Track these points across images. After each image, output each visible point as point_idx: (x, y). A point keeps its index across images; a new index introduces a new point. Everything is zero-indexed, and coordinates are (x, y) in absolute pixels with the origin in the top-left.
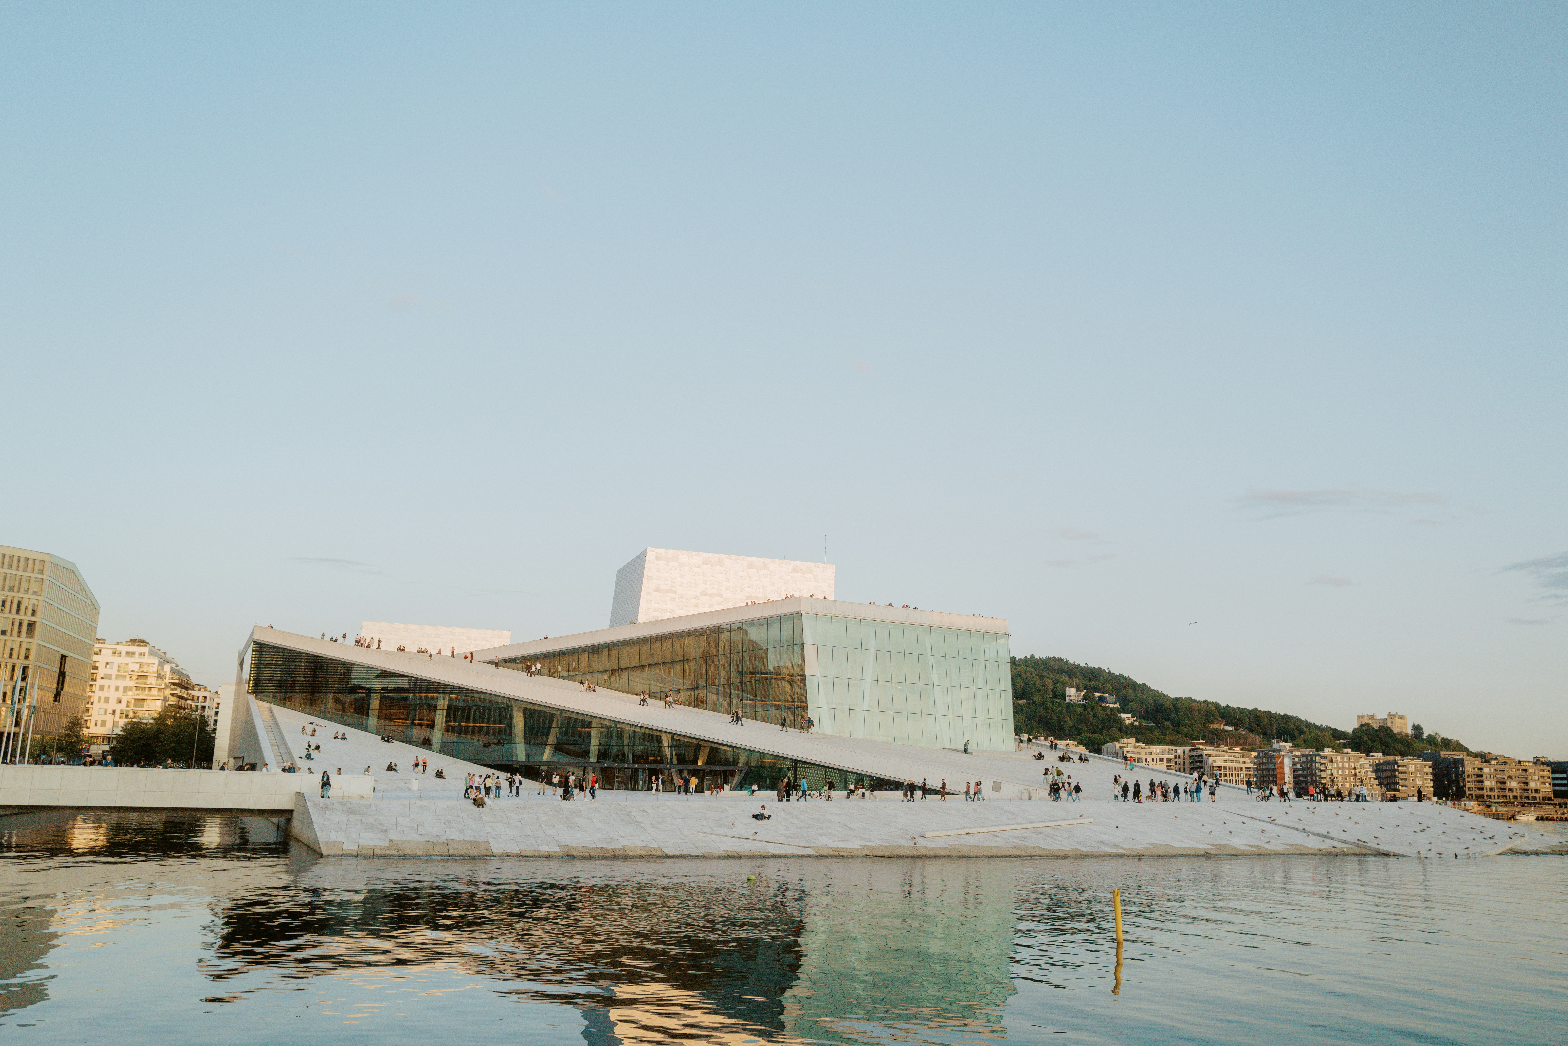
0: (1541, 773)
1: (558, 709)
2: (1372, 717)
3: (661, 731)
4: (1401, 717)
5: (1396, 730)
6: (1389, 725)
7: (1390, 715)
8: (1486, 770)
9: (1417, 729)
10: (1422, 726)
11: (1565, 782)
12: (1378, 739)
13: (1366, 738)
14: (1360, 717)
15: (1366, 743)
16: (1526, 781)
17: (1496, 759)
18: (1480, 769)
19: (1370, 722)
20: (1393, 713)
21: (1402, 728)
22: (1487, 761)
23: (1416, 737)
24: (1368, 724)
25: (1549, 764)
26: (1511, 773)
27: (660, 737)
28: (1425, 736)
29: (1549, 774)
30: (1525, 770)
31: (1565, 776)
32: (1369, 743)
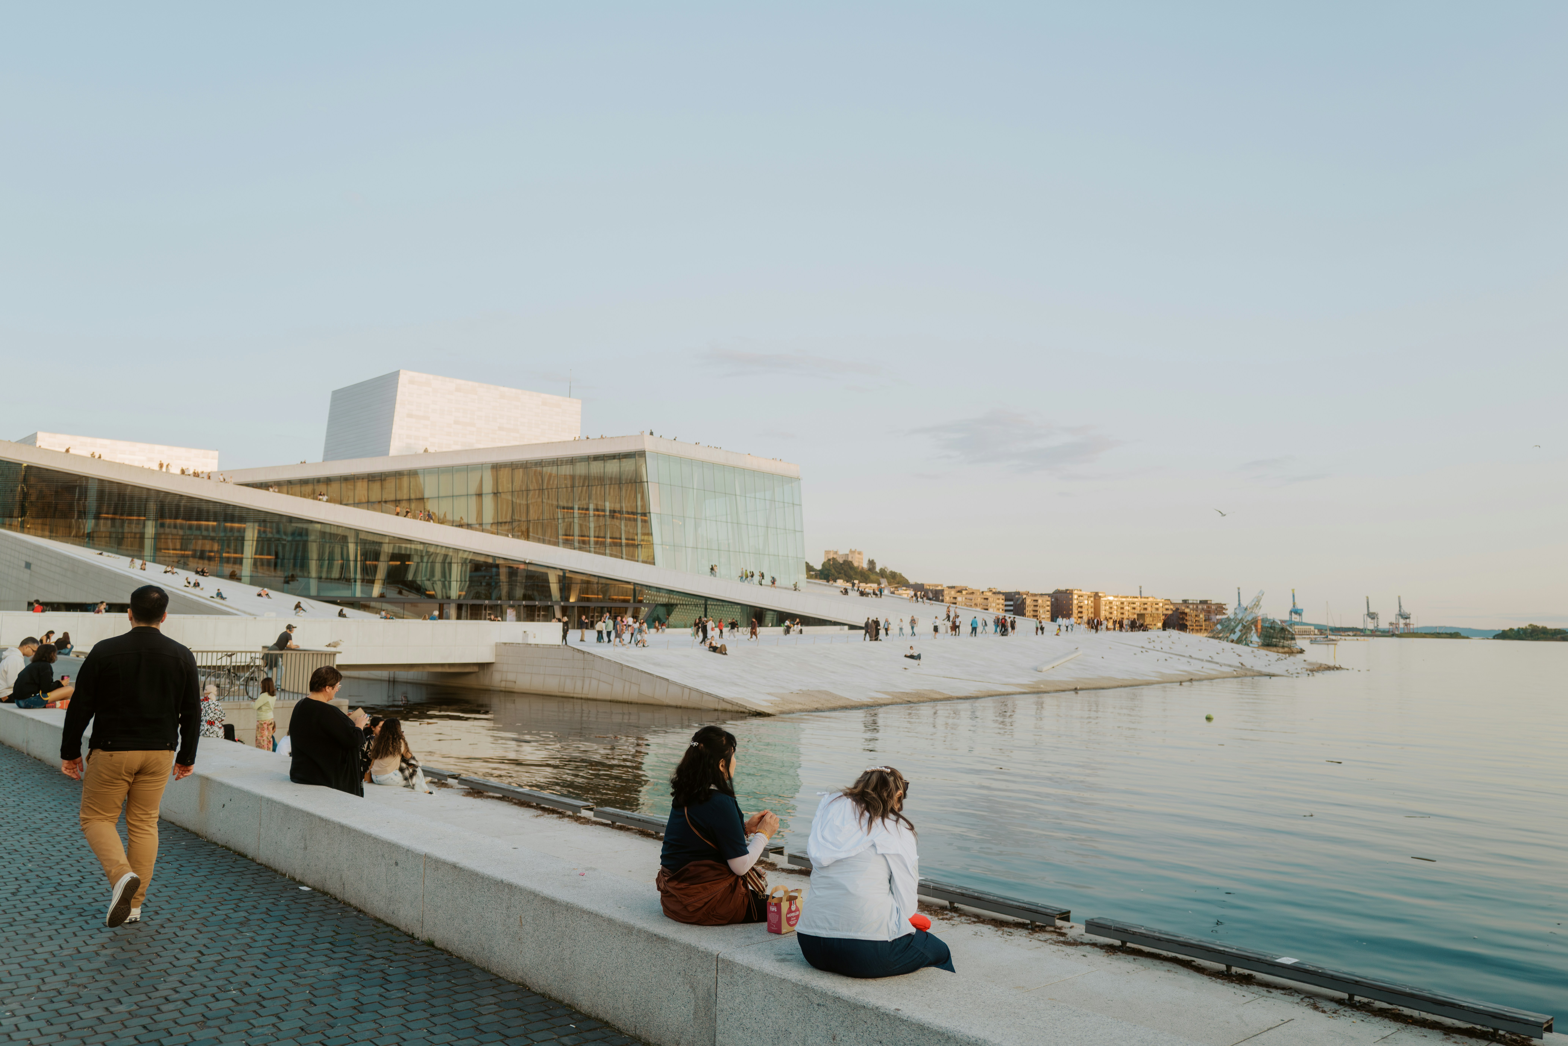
0: (998, 601)
1: (421, 543)
2: (836, 553)
3: (548, 567)
4: (860, 553)
5: (856, 564)
6: (850, 559)
7: (851, 551)
8: (959, 599)
9: (872, 563)
10: (875, 561)
11: (1012, 608)
12: (842, 571)
13: (833, 571)
14: (827, 552)
15: (833, 575)
16: (986, 607)
17: (966, 590)
18: (955, 598)
19: (835, 556)
20: (853, 550)
21: (859, 562)
22: (960, 592)
23: (870, 570)
24: (834, 559)
25: (1003, 594)
26: (976, 602)
27: (547, 574)
28: (878, 570)
29: (1002, 602)
30: (987, 599)
31: (1011, 603)
32: (836, 574)
